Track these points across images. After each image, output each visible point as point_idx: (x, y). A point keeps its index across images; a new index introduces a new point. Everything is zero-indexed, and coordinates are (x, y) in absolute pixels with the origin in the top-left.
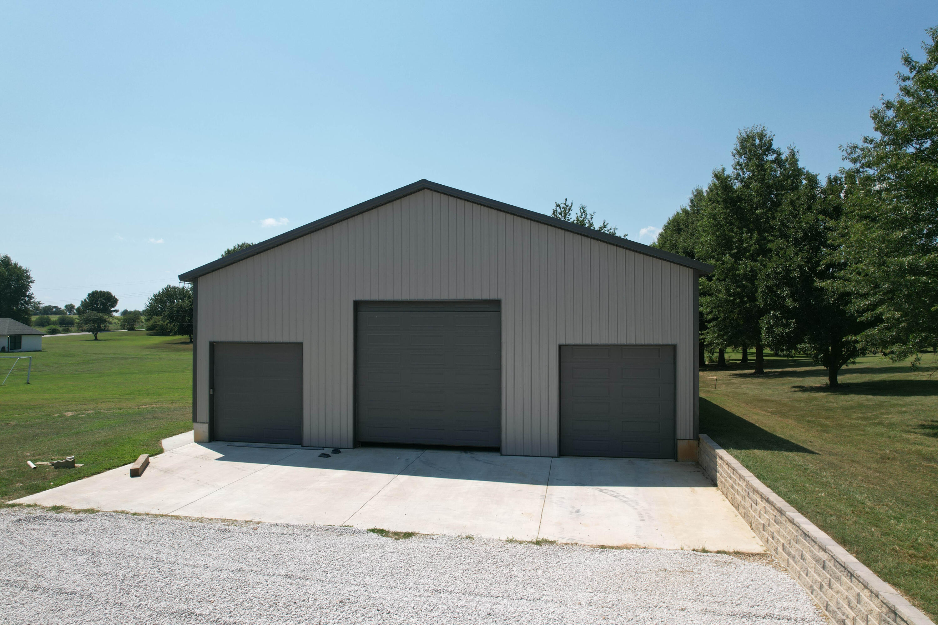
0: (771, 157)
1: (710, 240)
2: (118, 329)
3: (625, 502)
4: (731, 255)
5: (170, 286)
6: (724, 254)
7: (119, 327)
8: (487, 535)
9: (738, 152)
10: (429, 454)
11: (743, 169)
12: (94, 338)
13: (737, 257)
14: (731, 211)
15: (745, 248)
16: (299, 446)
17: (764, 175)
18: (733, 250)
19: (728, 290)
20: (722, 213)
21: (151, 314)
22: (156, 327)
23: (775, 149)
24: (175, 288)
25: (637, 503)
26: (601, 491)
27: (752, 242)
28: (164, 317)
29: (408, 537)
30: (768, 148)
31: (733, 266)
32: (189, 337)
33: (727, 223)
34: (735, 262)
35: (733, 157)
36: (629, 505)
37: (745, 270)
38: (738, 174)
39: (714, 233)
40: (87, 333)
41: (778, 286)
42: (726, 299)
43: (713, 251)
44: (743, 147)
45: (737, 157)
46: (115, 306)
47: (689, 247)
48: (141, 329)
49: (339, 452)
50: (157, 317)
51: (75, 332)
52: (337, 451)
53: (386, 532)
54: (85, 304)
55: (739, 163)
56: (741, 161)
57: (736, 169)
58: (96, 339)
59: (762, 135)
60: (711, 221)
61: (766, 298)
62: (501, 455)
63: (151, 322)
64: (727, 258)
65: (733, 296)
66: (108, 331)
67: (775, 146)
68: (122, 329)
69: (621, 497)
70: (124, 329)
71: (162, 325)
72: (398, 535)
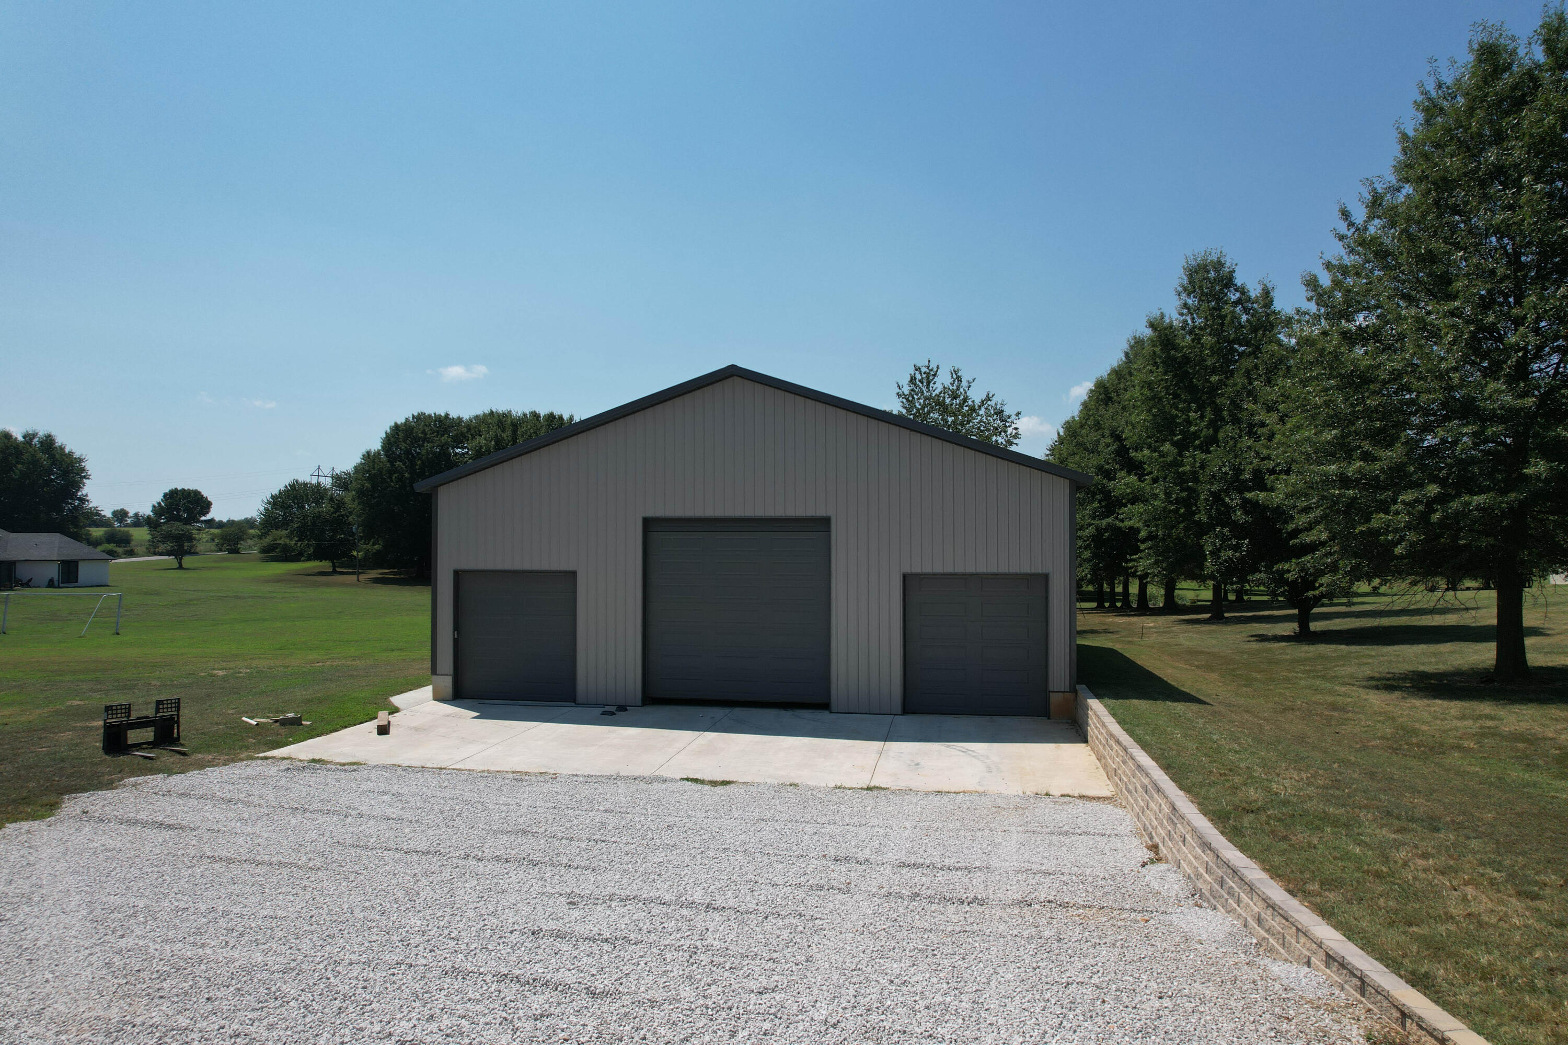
0: (1234, 296)
1: (1144, 420)
2: (211, 551)
3: (974, 756)
4: (1174, 444)
5: (297, 482)
6: (1164, 441)
7: (213, 548)
8: (812, 783)
9: (1185, 289)
10: (739, 712)
11: (1192, 314)
12: (177, 566)
13: (1181, 446)
14: (1174, 376)
15: (1195, 433)
16: (573, 704)
17: (1222, 324)
18: (1176, 435)
19: (1168, 494)
20: (1162, 380)
21: (266, 527)
22: (277, 548)
23: (1239, 284)
24: (305, 484)
25: (988, 757)
26: (948, 747)
27: (1202, 424)
28: (292, 532)
29: (726, 785)
30: (1228, 281)
31: (1175, 460)
32: (331, 564)
33: (1170, 395)
34: (1180, 454)
35: (1177, 297)
36: (978, 759)
37: (1193, 466)
38: (1185, 321)
39: (1149, 411)
40: (166, 557)
41: (1226, 492)
42: (1165, 508)
43: (1148, 437)
44: (1191, 282)
45: (1184, 296)
46: (208, 513)
47: (1119, 427)
48: (251, 549)
49: (626, 710)
50: (276, 532)
51: (144, 556)
52: (622, 708)
53: (700, 780)
54: (158, 510)
55: (1185, 305)
56: (1190, 302)
57: (1182, 314)
58: (180, 567)
59: (1219, 265)
60: (1146, 391)
61: (1211, 508)
62: (831, 713)
63: (268, 540)
64: (1167, 447)
65: (1176, 503)
66: (196, 553)
67: (1239, 281)
68: (218, 551)
69: (970, 752)
70: (221, 550)
71: (286, 545)
72: (714, 783)
